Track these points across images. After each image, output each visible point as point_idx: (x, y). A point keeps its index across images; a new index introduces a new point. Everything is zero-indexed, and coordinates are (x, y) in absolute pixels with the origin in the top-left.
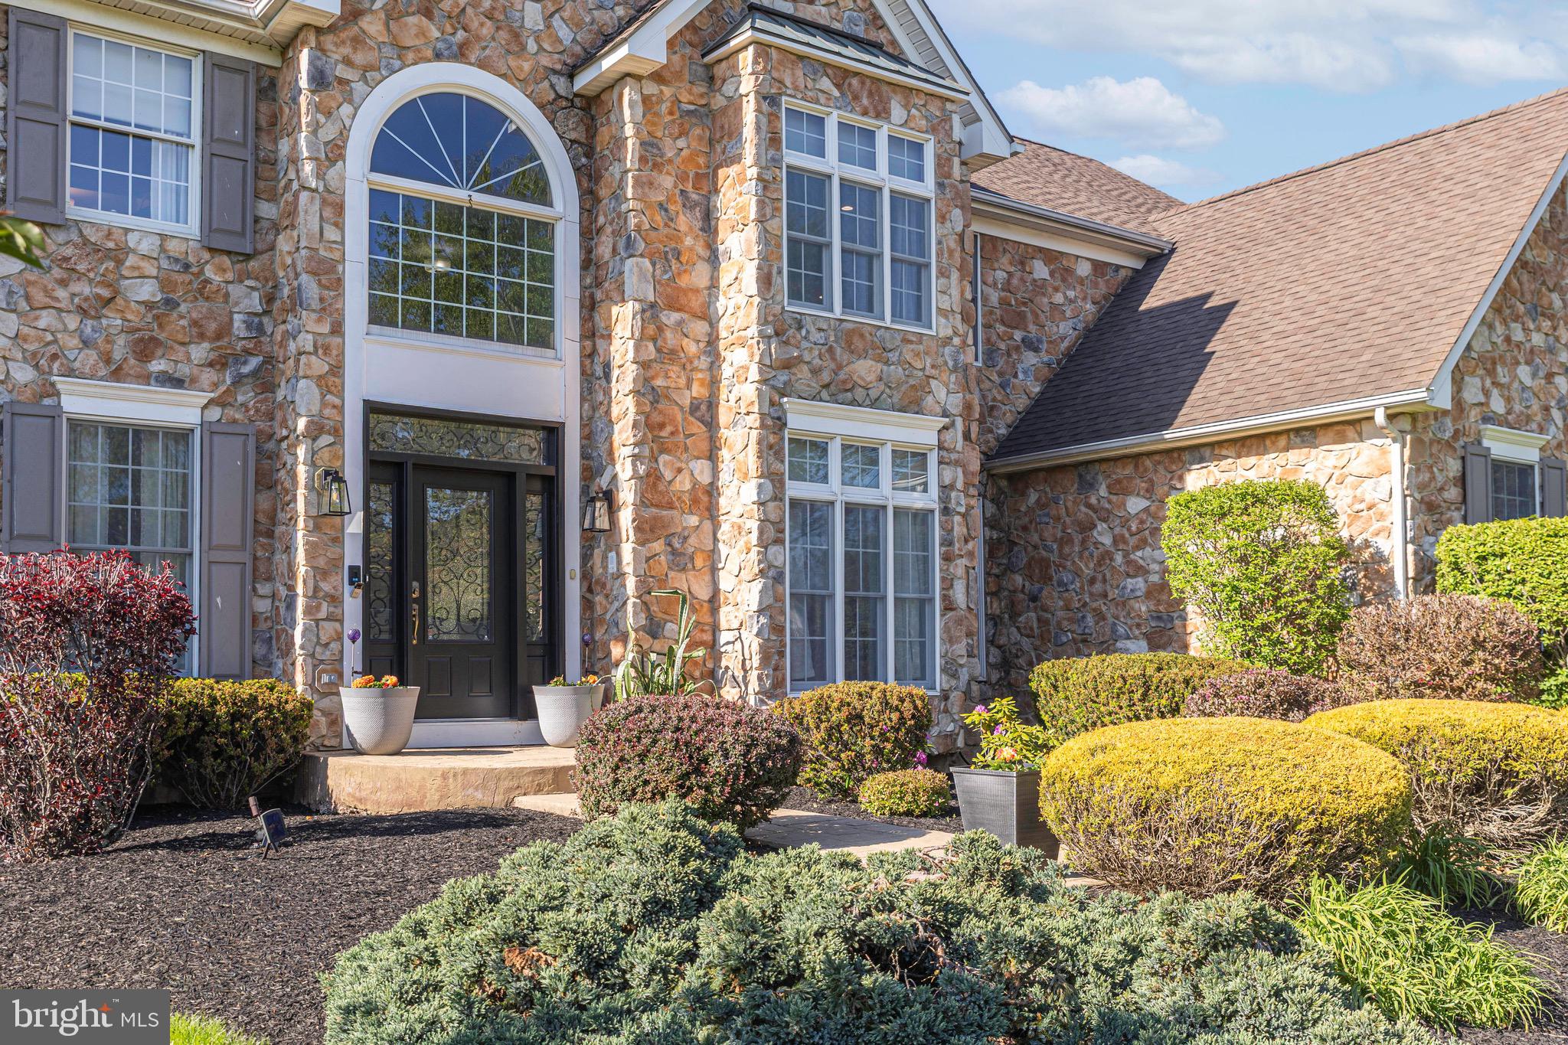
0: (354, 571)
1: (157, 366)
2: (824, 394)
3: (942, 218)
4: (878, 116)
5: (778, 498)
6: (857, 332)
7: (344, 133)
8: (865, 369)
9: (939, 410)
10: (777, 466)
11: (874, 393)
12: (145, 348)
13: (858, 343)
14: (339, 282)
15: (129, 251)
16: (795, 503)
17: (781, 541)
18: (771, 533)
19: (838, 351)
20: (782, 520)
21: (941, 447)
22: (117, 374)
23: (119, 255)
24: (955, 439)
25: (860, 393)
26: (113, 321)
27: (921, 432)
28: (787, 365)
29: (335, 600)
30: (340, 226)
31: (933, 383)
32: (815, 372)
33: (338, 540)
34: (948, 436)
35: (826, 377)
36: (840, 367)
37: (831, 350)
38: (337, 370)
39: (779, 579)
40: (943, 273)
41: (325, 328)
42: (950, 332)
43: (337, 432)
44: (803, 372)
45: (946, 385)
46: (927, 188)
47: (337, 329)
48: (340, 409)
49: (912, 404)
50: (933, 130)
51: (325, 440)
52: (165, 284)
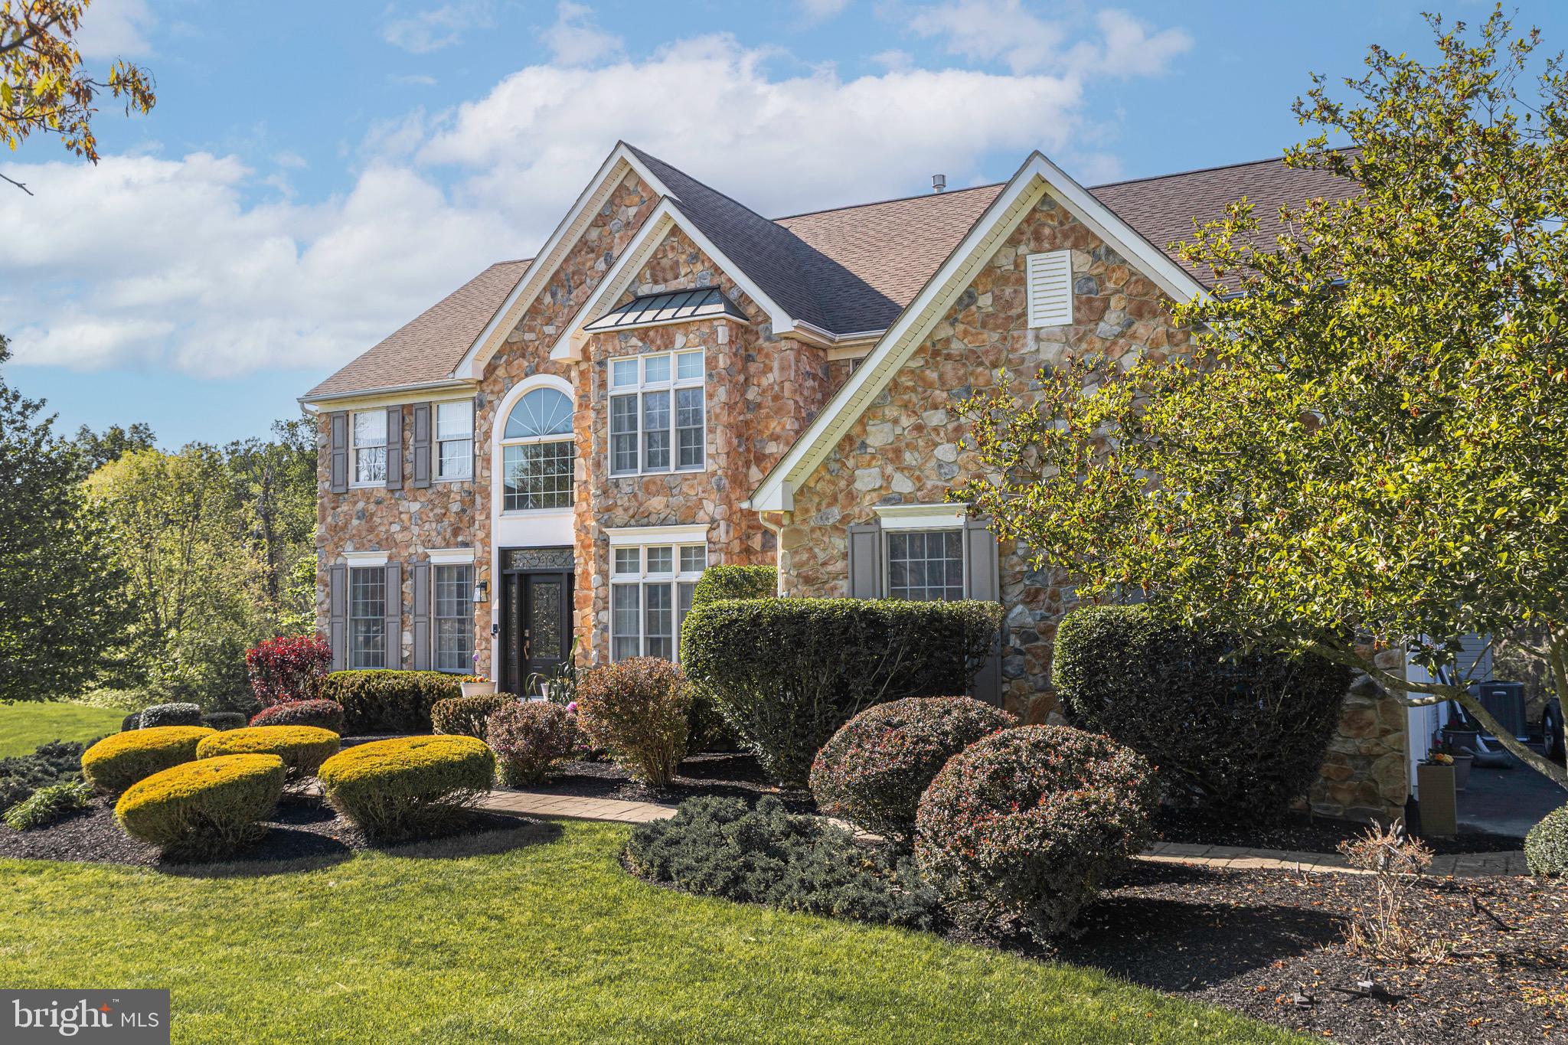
0: (495, 627)
1: (460, 539)
2: (633, 522)
3: (710, 396)
4: (666, 347)
5: (605, 584)
6: (652, 480)
7: (490, 428)
8: (657, 503)
9: (707, 519)
10: (605, 567)
11: (662, 516)
12: (456, 532)
13: (653, 488)
14: (489, 495)
15: (450, 491)
16: (616, 587)
17: (606, 608)
18: (600, 603)
19: (640, 494)
20: (607, 597)
21: (709, 541)
22: (448, 545)
23: (447, 495)
24: (721, 534)
25: (653, 518)
26: (446, 523)
27: (695, 535)
28: (608, 509)
29: (488, 641)
30: (489, 469)
31: (705, 502)
32: (626, 510)
33: (489, 613)
34: (715, 534)
35: (631, 512)
36: (641, 504)
37: (635, 495)
38: (488, 535)
39: (605, 629)
40: (711, 431)
41: (483, 517)
42: (715, 467)
43: (488, 563)
44: (619, 511)
45: (714, 501)
46: (700, 381)
47: (488, 517)
48: (490, 553)
49: (687, 518)
50: (705, 342)
51: (484, 567)
52: (462, 502)
